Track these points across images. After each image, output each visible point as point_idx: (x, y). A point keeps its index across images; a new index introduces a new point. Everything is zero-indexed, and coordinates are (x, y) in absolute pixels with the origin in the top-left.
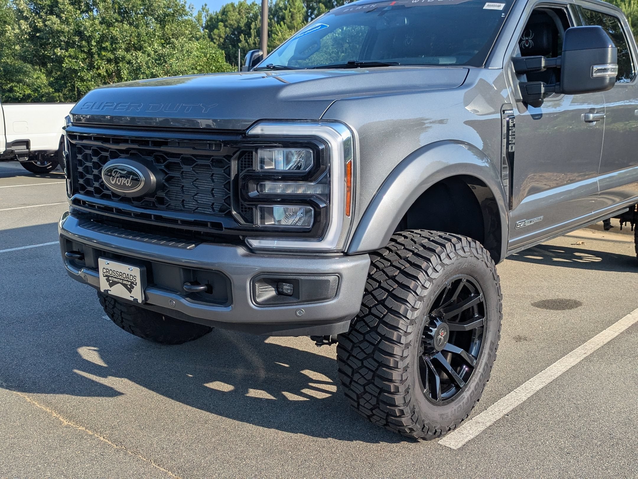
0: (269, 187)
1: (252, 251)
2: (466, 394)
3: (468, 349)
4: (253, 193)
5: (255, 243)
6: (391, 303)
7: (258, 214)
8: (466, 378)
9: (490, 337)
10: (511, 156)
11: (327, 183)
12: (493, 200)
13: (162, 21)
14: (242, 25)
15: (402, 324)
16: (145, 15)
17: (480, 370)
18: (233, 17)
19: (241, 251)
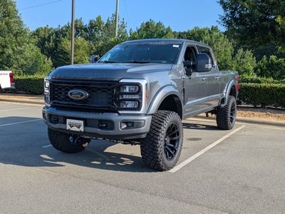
0: (125, 97)
1: (120, 114)
2: (175, 158)
3: (175, 145)
4: (121, 98)
5: (120, 112)
6: (157, 129)
7: (121, 104)
8: (175, 153)
9: (180, 142)
10: (184, 90)
11: (141, 95)
12: (180, 101)
13: (16, 35)
14: (46, 37)
15: (160, 134)
16: (9, 32)
17: (178, 152)
18: (42, 34)
19: (117, 114)
